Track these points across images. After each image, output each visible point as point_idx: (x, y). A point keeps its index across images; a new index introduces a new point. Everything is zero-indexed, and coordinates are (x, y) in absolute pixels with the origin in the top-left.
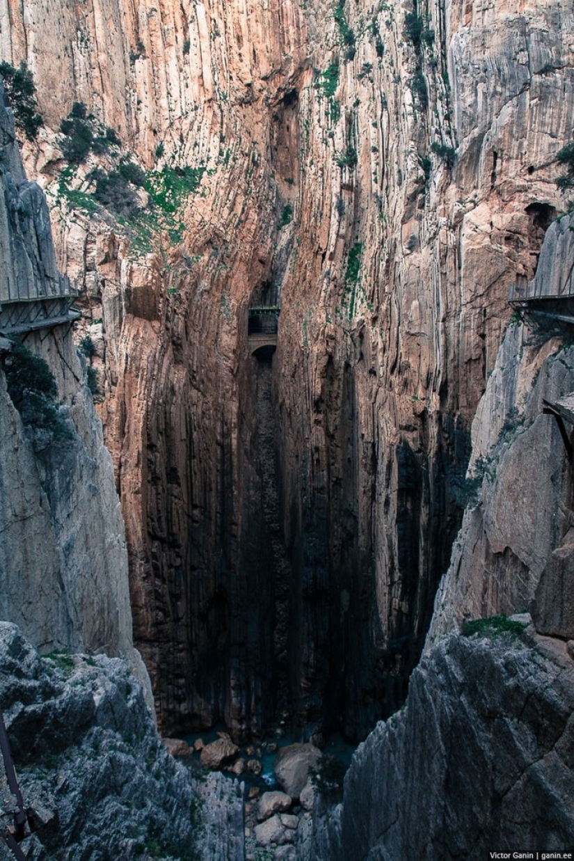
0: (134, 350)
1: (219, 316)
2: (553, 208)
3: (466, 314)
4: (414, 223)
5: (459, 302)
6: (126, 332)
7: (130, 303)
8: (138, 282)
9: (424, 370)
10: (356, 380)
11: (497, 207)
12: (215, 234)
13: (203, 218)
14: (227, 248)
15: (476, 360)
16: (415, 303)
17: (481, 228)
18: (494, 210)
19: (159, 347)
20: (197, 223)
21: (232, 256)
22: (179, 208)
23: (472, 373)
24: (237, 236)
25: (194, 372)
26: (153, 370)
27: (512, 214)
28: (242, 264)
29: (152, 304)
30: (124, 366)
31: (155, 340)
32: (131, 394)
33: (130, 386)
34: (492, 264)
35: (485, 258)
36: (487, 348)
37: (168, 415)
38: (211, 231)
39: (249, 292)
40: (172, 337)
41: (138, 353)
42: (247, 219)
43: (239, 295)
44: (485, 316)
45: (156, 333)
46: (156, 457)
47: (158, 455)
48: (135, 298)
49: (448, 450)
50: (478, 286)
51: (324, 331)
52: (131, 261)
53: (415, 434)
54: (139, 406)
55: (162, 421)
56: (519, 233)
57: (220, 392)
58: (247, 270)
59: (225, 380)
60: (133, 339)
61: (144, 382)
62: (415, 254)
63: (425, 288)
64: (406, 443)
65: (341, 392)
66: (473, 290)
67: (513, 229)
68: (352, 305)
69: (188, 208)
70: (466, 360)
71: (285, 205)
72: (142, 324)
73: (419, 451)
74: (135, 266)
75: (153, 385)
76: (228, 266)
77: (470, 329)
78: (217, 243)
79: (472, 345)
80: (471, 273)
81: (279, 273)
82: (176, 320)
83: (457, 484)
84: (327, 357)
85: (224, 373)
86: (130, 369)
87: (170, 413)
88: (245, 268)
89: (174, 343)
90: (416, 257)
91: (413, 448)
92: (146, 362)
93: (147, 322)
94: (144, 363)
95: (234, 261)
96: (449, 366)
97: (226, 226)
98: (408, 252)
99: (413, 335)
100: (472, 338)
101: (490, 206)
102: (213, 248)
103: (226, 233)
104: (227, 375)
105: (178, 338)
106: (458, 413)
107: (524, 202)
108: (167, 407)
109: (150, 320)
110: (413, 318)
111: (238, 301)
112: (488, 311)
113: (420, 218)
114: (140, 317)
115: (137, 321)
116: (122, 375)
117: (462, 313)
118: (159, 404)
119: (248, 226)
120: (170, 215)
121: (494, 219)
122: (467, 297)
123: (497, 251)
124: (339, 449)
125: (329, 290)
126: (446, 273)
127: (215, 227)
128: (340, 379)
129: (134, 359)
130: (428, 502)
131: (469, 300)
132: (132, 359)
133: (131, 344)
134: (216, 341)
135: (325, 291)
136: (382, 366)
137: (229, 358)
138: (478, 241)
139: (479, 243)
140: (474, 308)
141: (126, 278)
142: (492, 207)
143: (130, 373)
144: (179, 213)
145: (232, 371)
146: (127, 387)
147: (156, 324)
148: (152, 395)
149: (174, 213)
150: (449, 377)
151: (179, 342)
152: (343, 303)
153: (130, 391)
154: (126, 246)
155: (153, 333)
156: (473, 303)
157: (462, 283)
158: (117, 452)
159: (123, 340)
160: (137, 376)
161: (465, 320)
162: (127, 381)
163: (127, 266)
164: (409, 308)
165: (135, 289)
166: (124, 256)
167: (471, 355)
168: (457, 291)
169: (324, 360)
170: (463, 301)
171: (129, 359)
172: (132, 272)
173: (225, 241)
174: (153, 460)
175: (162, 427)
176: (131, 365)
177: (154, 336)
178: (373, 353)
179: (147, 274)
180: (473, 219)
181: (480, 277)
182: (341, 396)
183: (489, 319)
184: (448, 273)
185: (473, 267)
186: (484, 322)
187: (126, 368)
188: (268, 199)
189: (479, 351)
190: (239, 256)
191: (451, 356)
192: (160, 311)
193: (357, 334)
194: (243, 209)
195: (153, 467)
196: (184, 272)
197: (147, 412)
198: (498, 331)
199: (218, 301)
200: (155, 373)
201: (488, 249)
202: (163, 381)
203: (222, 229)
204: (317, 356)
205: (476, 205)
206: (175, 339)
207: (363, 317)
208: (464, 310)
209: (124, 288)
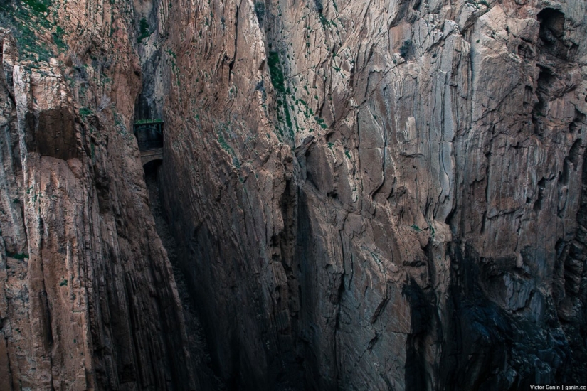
0: (53, 210)
1: (117, 135)
2: (563, 14)
3: (477, 131)
4: (405, 26)
5: (469, 118)
6: (33, 182)
7: (34, 135)
8: (46, 101)
9: (424, 195)
10: (309, 204)
11: (512, 11)
12: (93, 42)
13: (79, 23)
14: (106, 59)
15: (482, 180)
16: (411, 120)
17: (500, 33)
18: (509, 13)
19: (86, 198)
20: (75, 28)
21: (112, 67)
22: (51, 8)
23: (476, 196)
24: (113, 46)
25: (119, 216)
26: (84, 234)
27: (527, 20)
28: (122, 76)
29: (69, 135)
30: (37, 238)
31: (78, 188)
32: (55, 280)
33: (52, 267)
34: (507, 75)
35: (502, 68)
36: (491, 168)
37: (112, 295)
38: (89, 38)
39: (133, 106)
40: (95, 179)
41: (59, 215)
42: (118, 29)
43: (125, 109)
44: (493, 134)
45: (77, 177)
46: (107, 363)
47: (109, 358)
48: (42, 128)
49: (457, 282)
50: (491, 100)
51: (280, 153)
52: (28, 69)
53: (423, 269)
54: (74, 298)
55: (106, 309)
56: (530, 42)
57: (142, 230)
58: (128, 82)
59: (143, 214)
60: (47, 191)
61: (76, 259)
62: (410, 63)
63: (423, 102)
64: (413, 280)
65: (296, 219)
66: (486, 105)
67: (526, 37)
68: (288, 119)
69: (61, 10)
70: (471, 182)
71: (141, 19)
72: (56, 167)
73: (429, 286)
74: (36, 76)
75: (89, 259)
76: (110, 77)
77: (477, 147)
78: (97, 53)
79: (479, 166)
80: (485, 86)
81: (146, 85)
82: (97, 153)
83: (476, 320)
84: (285, 183)
85: (140, 205)
86: (50, 240)
87: (116, 291)
88: (126, 80)
89: (98, 186)
90: (412, 66)
91: (421, 285)
92: (73, 227)
93: (62, 161)
94: (71, 229)
95: (114, 72)
96: (458, 190)
97: (102, 33)
98: (402, 60)
99: (409, 156)
100: (479, 158)
101: (505, 9)
102: (92, 58)
103: (104, 41)
104: (143, 207)
105: (104, 179)
106: (464, 240)
107: (537, 7)
108: (111, 284)
109: (65, 157)
110: (410, 137)
111: (126, 116)
112: (497, 127)
113: (413, 20)
114: (50, 155)
115: (46, 162)
116: (36, 252)
117: (471, 130)
118: (100, 283)
119: (120, 36)
120: (42, 15)
121: (510, 23)
122: (478, 112)
123: (514, 61)
124: (295, 280)
125: (267, 103)
126: (456, 86)
127: (93, 34)
128: (295, 205)
129: (54, 225)
130: (439, 341)
131: (480, 116)
132: (53, 225)
133: (45, 202)
134: (122, 167)
135: (264, 106)
136: (354, 190)
137: (141, 186)
138: (496, 49)
139: (496, 52)
140: (484, 125)
141: (24, 96)
142: (508, 11)
143: (50, 246)
144: (51, 14)
145: (146, 201)
146: (46, 268)
147: (76, 163)
148: (90, 274)
149: (46, 14)
150: (459, 203)
151: (105, 183)
152: (280, 118)
153: (53, 275)
154: (13, 44)
155: (73, 177)
156: (484, 119)
157: (474, 97)
158: (45, 373)
159: (31, 196)
160: (63, 250)
161: (473, 140)
162: (46, 261)
163: (24, 77)
164: (403, 125)
165: (42, 113)
166: (14, 60)
167: (477, 176)
168: (469, 105)
169: (282, 187)
170: (474, 118)
171: (46, 226)
172: (33, 86)
173: (103, 50)
174: (105, 370)
175: (107, 316)
176: (50, 234)
177: (75, 182)
178: (335, 174)
179: (59, 89)
180: (490, 23)
181: (494, 90)
182: (296, 223)
183: (497, 136)
184: (460, 85)
185: (488, 80)
186: (491, 141)
187: (42, 240)
188: (127, 12)
189: (483, 172)
190: (119, 67)
191: (460, 180)
192: (79, 144)
193: (302, 152)
194: (112, 17)
195: (105, 379)
196: (83, 85)
197: (89, 304)
198: (503, 149)
199: (112, 119)
200: (88, 239)
201: (505, 59)
202: (99, 247)
203: (99, 36)
204: (274, 183)
205: (489, 7)
206: (100, 180)
207: (312, 134)
208: (474, 128)
209: (22, 112)
